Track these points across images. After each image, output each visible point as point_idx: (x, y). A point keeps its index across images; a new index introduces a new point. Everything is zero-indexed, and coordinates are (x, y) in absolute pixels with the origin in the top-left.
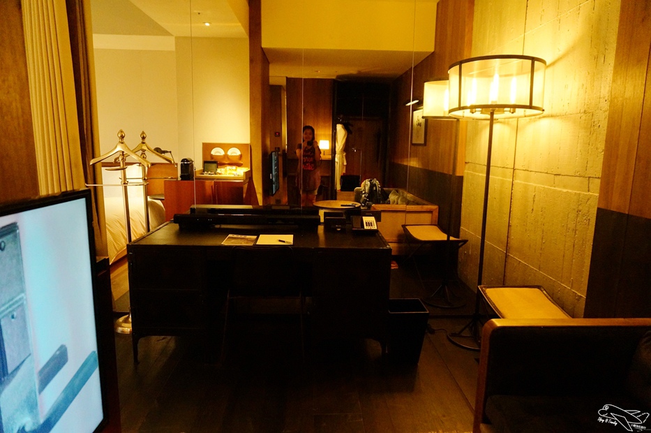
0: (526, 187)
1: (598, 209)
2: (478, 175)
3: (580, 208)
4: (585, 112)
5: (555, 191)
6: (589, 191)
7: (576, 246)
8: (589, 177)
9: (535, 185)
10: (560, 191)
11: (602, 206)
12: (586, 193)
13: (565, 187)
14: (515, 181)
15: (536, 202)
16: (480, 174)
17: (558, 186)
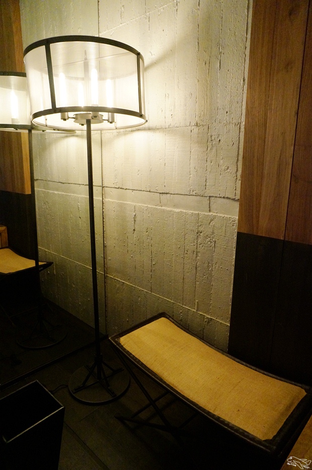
0: (122, 207)
1: (239, 234)
2: (54, 193)
3: (201, 229)
4: (197, 125)
5: (164, 211)
6: (210, 211)
7: (198, 269)
8: (210, 197)
9: (134, 204)
10: (171, 211)
11: (244, 231)
12: (206, 214)
13: (175, 206)
14: (106, 200)
15: (137, 222)
16: (56, 192)
17: (165, 205)
